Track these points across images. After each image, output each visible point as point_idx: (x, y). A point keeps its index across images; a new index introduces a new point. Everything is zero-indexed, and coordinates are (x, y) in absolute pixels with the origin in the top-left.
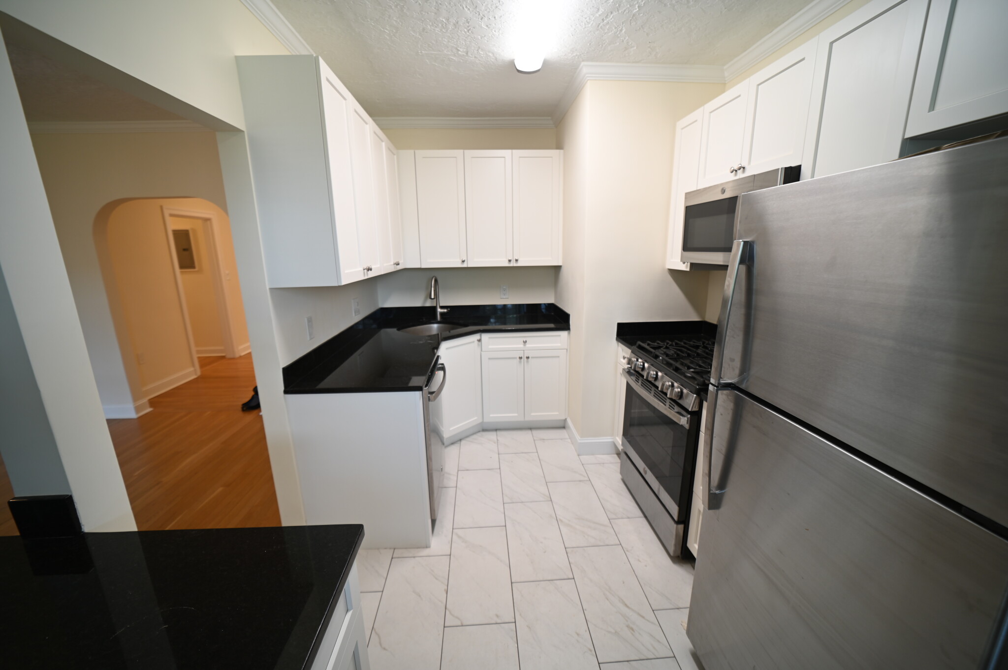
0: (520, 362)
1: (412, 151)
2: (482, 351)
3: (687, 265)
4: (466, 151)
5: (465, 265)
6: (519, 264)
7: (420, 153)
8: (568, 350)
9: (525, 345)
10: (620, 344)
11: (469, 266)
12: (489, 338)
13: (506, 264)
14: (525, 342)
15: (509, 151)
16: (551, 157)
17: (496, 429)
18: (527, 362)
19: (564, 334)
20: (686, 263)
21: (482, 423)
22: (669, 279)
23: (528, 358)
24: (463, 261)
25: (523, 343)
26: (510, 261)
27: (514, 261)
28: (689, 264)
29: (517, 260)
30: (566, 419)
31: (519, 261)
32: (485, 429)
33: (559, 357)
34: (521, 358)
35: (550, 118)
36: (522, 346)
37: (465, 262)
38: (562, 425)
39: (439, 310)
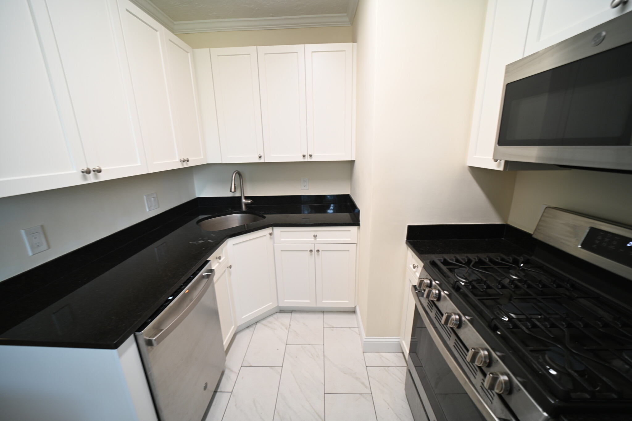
0: (311, 255)
1: (208, 49)
2: (274, 243)
3: (500, 163)
4: (259, 48)
5: (262, 161)
6: (313, 159)
7: (216, 51)
8: (358, 244)
9: (315, 239)
10: (409, 249)
11: (266, 161)
12: (281, 231)
13: (301, 160)
14: (315, 236)
15: (302, 46)
16: (344, 51)
17: (292, 311)
18: (318, 255)
19: (354, 229)
20: (499, 161)
21: (278, 306)
22: (470, 177)
23: (318, 251)
24: (260, 157)
25: (313, 237)
26: (304, 156)
27: (309, 156)
28: (503, 162)
29: (311, 156)
30: (355, 306)
31: (313, 156)
32: (282, 311)
33: (349, 250)
34: (311, 251)
35: (345, 14)
36: (312, 239)
37: (262, 158)
38: (352, 310)
39: (244, 201)
